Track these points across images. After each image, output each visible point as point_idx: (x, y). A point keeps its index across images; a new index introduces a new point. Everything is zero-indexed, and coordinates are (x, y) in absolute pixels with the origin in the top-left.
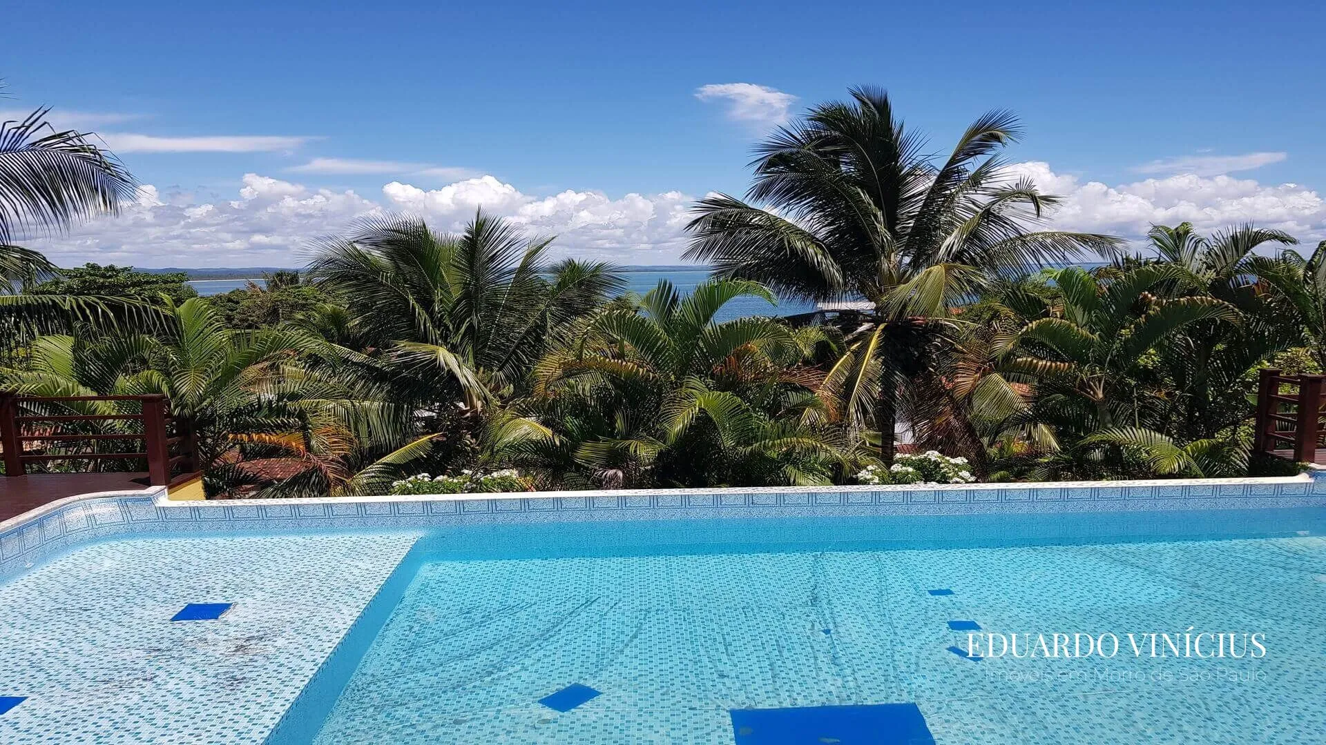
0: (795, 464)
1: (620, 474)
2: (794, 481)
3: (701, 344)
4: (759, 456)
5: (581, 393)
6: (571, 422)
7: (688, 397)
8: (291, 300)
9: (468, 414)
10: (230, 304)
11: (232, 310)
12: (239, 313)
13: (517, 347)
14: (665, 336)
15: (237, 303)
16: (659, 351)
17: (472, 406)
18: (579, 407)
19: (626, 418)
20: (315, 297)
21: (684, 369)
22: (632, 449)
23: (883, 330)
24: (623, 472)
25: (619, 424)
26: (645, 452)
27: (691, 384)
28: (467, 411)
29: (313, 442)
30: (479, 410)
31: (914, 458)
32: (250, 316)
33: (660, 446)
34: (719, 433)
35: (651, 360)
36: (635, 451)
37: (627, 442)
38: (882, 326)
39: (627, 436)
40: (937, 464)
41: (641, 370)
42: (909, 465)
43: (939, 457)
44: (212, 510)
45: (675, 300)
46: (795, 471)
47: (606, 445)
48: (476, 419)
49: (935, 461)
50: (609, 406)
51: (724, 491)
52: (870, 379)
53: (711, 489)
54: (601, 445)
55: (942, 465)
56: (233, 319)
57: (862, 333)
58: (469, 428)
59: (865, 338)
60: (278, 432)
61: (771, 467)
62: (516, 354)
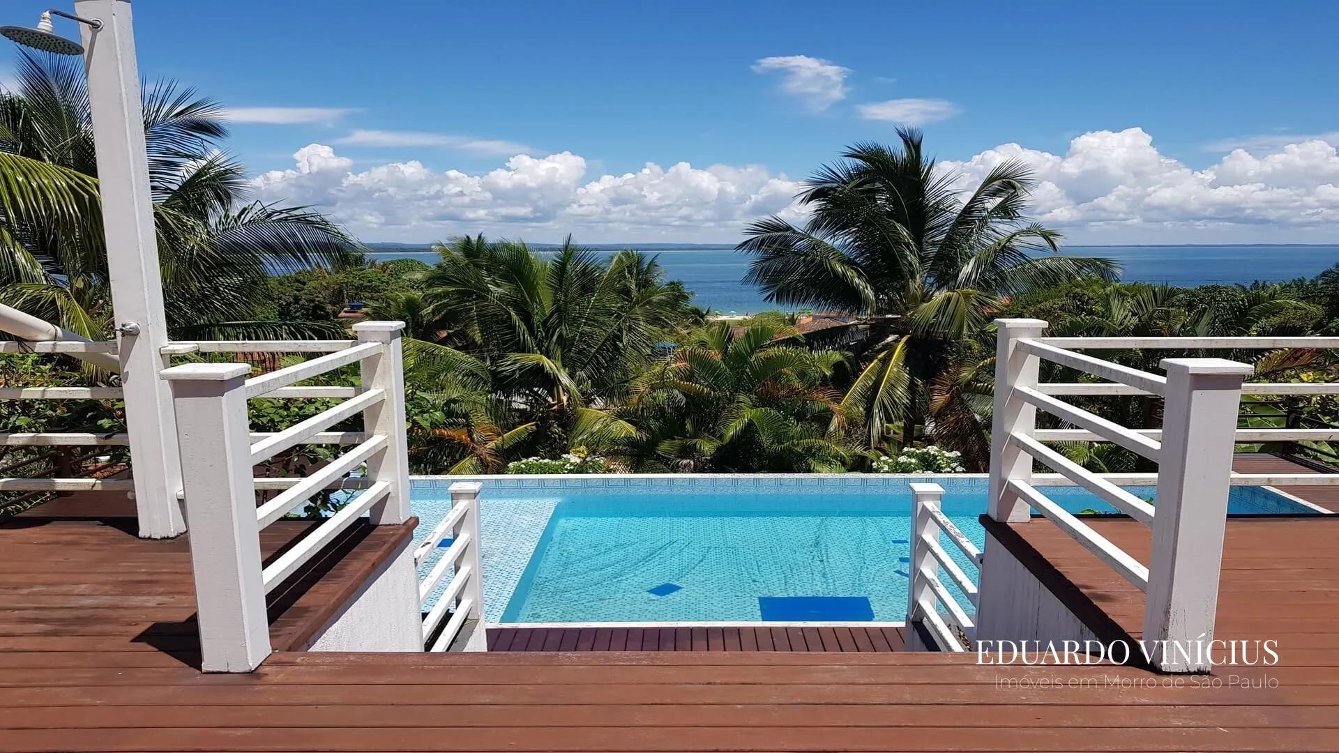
0: (813, 456)
1: (692, 463)
2: (814, 468)
3: (748, 370)
4: (790, 451)
5: (661, 403)
6: (653, 424)
7: (738, 408)
8: (357, 282)
9: (556, 407)
10: (296, 284)
11: (298, 291)
12: (306, 294)
13: (597, 351)
14: (723, 366)
15: (304, 284)
16: (718, 376)
17: (560, 401)
18: (660, 412)
19: (693, 423)
20: (379, 279)
21: (736, 389)
22: (698, 446)
23: (906, 342)
24: (694, 462)
25: (689, 427)
26: (708, 447)
27: (741, 399)
28: (554, 405)
29: (475, 436)
30: (565, 403)
31: (918, 451)
32: (317, 297)
33: (717, 443)
34: (760, 434)
35: (713, 380)
36: (700, 446)
37: (695, 441)
38: (905, 339)
39: (696, 435)
40: (935, 457)
41: (705, 389)
42: (913, 457)
43: (937, 451)
44: (422, 482)
45: (730, 339)
46: (814, 462)
47: (680, 442)
48: (561, 411)
49: (933, 455)
50: (682, 414)
51: (761, 476)
52: (892, 385)
53: (752, 474)
54: (677, 442)
55: (938, 458)
56: (300, 300)
57: (888, 344)
58: (555, 418)
59: (890, 348)
60: (451, 428)
61: (797, 459)
62: (596, 358)
